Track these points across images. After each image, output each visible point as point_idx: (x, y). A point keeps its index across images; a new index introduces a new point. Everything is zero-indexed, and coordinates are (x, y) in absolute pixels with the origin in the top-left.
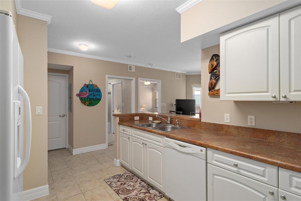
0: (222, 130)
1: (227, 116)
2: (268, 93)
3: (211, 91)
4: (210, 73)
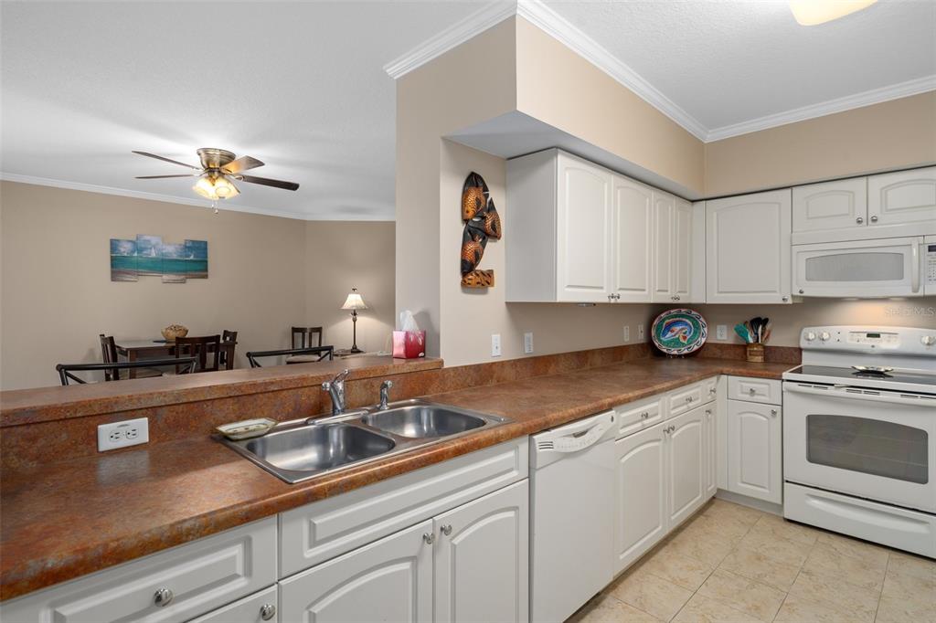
0: (492, 377)
1: (496, 339)
2: (604, 291)
3: (472, 274)
4: (466, 221)
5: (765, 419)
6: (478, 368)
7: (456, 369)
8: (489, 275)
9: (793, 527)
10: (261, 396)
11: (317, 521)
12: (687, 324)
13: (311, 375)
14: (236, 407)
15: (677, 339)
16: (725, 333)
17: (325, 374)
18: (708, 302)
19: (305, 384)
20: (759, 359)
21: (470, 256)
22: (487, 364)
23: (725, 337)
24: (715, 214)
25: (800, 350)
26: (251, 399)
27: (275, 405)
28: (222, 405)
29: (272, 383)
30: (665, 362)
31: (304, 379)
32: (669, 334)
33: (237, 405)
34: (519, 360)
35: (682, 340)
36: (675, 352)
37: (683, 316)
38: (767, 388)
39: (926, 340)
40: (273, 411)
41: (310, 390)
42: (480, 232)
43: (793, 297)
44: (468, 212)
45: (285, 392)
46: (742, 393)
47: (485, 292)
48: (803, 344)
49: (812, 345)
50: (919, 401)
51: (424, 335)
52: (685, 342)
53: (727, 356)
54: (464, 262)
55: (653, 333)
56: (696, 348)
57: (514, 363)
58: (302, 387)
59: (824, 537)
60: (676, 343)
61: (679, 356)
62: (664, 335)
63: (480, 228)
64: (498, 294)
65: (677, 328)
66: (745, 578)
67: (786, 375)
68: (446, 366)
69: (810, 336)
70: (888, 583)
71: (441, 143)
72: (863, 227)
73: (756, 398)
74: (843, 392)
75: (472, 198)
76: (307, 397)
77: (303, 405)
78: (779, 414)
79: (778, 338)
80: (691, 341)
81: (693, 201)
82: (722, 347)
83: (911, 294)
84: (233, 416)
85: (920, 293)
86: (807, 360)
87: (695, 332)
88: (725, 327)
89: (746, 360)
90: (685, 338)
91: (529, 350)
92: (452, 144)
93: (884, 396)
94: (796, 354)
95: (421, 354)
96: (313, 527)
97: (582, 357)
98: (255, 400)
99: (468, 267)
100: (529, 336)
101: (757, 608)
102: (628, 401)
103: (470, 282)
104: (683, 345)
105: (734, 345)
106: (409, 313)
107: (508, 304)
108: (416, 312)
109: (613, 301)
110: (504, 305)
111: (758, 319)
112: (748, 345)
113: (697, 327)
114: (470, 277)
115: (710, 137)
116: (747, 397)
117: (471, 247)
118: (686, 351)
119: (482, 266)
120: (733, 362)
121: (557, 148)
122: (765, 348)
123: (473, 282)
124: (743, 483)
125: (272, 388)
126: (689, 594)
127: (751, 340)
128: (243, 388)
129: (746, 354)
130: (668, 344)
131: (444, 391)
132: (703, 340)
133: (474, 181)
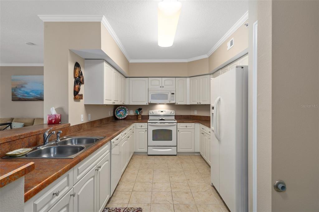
0: (82, 128)
1: (82, 116)
2: (112, 101)
3: (77, 95)
4: (75, 78)
5: (144, 132)
6: (78, 125)
7: (73, 126)
8: (81, 95)
9: (150, 156)
10: (17, 141)
11: (79, 168)
12: (123, 110)
13: (34, 131)
14: (9, 146)
15: (121, 114)
16: (132, 112)
17: (38, 130)
18: (130, 104)
19: (32, 135)
20: (140, 118)
21: (77, 90)
22: (81, 124)
23: (132, 114)
24: (131, 81)
25: (149, 116)
26: (14, 142)
27: (22, 144)
28: (4, 145)
29: (22, 135)
30: (118, 121)
31: (32, 133)
32: (119, 113)
33: (9, 145)
34: (88, 122)
35: (122, 115)
36: (121, 118)
37: (122, 108)
38: (144, 125)
39: (170, 112)
40: (21, 146)
41: (33, 137)
42: (79, 82)
43: (148, 103)
44: (76, 75)
45: (25, 138)
46: (139, 127)
47: (79, 101)
48: (150, 114)
49: (151, 114)
50: (171, 124)
51: (61, 115)
52: (123, 115)
53: (133, 119)
54: (75, 91)
55: (115, 113)
56: (126, 117)
57: (87, 123)
58: (30, 136)
59: (156, 156)
60: (121, 115)
61: (121, 119)
62: (118, 114)
63: (79, 81)
64: (82, 102)
65: (121, 112)
66: (145, 168)
67: (148, 121)
68: (71, 125)
69: (151, 112)
70: (168, 161)
71: (69, 51)
72: (161, 88)
73: (142, 128)
74: (159, 124)
75: (77, 71)
76: (32, 140)
77: (31, 143)
78: (147, 131)
79: (144, 113)
80: (125, 114)
81: (126, 77)
82: (131, 116)
83: (169, 103)
84: (8, 149)
85: (170, 103)
86: (150, 118)
87: (125, 113)
88: (132, 111)
89: (138, 119)
90: (123, 114)
91: (90, 119)
92: (72, 53)
93: (166, 124)
94: (148, 116)
95: (60, 122)
96: (78, 170)
97: (101, 120)
98: (15, 142)
99: (76, 93)
100: (89, 115)
101: (150, 173)
102: (123, 130)
103: (77, 98)
104: (122, 116)
105: (134, 116)
106: (54, 108)
107: (85, 105)
108: (56, 107)
109: (113, 104)
110: (84, 105)
111: (140, 108)
112: (138, 115)
113: (126, 111)
114: (77, 96)
115: (131, 61)
116: (140, 128)
117: (77, 86)
118: (123, 118)
119: (80, 93)
120: (135, 120)
121: (104, 60)
122: (142, 116)
123: (78, 98)
124: (139, 149)
125: (22, 137)
126: (136, 175)
127: (139, 114)
128: (12, 138)
129: (137, 117)
130: (119, 116)
131: (70, 134)
132: (127, 114)
133: (77, 65)
